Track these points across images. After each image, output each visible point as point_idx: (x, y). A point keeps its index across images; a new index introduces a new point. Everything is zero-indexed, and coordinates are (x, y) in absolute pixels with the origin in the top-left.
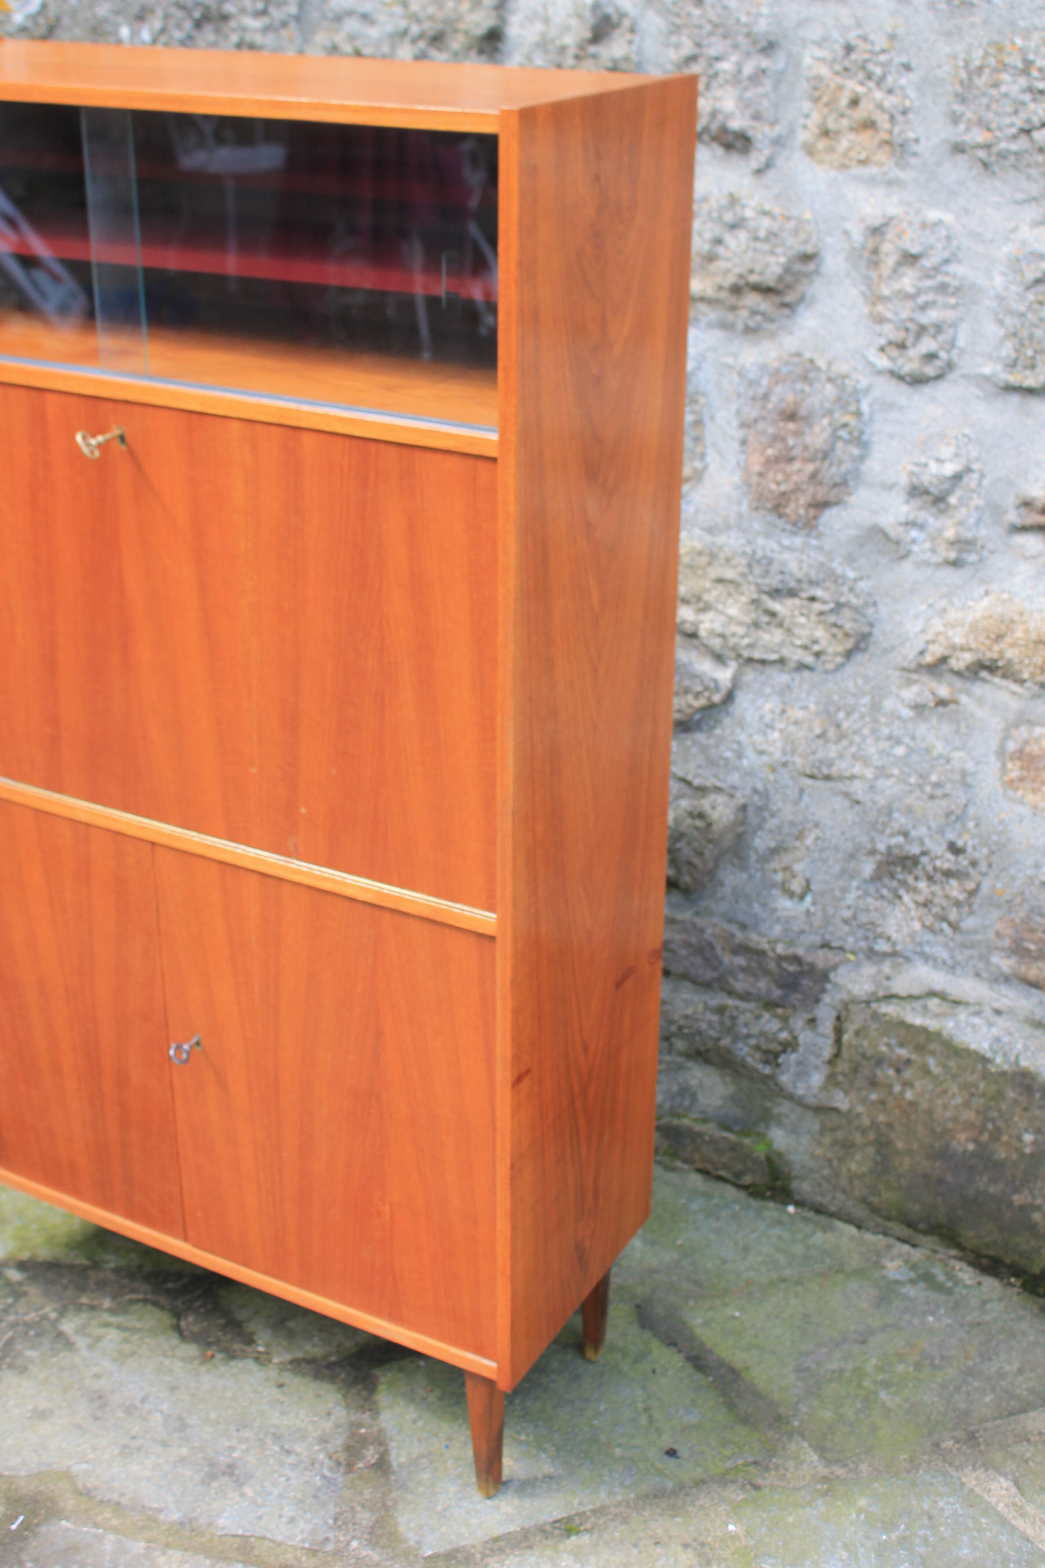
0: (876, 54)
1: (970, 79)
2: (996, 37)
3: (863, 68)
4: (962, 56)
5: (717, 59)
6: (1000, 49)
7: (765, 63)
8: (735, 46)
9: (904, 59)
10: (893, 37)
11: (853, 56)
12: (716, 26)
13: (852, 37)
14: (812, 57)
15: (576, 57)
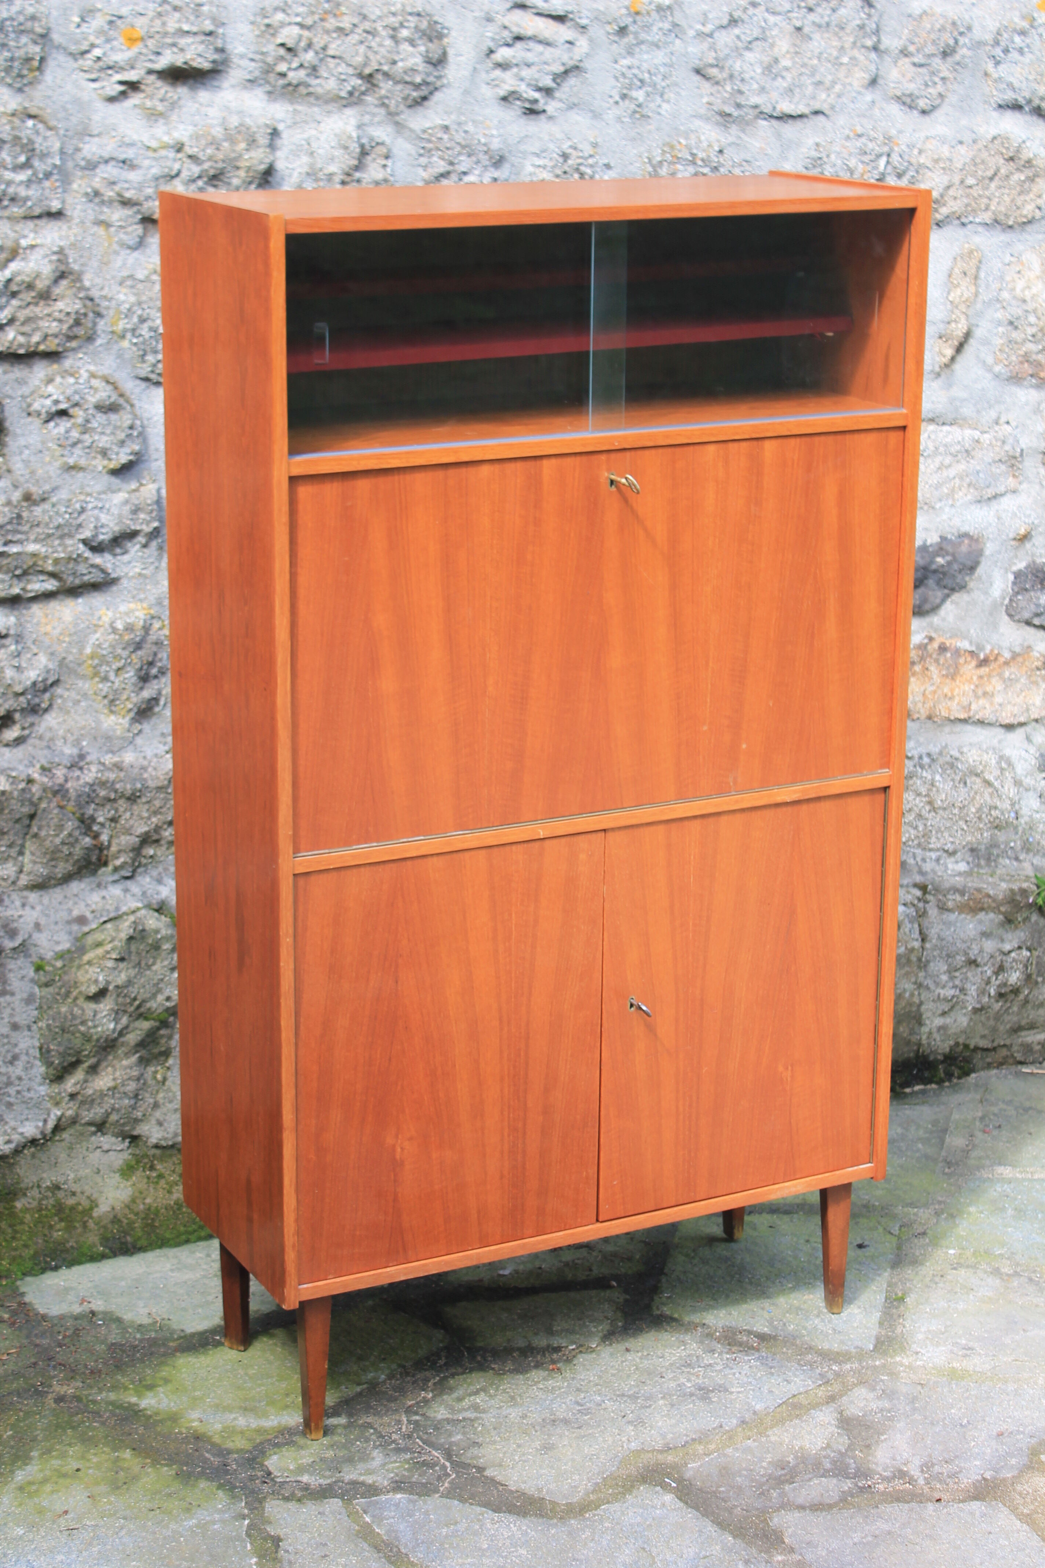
0: (586, 159)
1: (655, 171)
2: (668, 140)
3: (577, 170)
4: (645, 155)
5: (465, 173)
6: (672, 147)
7: (496, 174)
8: (478, 162)
9: (606, 161)
10: (595, 145)
11: (570, 162)
12: (463, 147)
13: (565, 147)
14: (533, 165)
15: (343, 183)
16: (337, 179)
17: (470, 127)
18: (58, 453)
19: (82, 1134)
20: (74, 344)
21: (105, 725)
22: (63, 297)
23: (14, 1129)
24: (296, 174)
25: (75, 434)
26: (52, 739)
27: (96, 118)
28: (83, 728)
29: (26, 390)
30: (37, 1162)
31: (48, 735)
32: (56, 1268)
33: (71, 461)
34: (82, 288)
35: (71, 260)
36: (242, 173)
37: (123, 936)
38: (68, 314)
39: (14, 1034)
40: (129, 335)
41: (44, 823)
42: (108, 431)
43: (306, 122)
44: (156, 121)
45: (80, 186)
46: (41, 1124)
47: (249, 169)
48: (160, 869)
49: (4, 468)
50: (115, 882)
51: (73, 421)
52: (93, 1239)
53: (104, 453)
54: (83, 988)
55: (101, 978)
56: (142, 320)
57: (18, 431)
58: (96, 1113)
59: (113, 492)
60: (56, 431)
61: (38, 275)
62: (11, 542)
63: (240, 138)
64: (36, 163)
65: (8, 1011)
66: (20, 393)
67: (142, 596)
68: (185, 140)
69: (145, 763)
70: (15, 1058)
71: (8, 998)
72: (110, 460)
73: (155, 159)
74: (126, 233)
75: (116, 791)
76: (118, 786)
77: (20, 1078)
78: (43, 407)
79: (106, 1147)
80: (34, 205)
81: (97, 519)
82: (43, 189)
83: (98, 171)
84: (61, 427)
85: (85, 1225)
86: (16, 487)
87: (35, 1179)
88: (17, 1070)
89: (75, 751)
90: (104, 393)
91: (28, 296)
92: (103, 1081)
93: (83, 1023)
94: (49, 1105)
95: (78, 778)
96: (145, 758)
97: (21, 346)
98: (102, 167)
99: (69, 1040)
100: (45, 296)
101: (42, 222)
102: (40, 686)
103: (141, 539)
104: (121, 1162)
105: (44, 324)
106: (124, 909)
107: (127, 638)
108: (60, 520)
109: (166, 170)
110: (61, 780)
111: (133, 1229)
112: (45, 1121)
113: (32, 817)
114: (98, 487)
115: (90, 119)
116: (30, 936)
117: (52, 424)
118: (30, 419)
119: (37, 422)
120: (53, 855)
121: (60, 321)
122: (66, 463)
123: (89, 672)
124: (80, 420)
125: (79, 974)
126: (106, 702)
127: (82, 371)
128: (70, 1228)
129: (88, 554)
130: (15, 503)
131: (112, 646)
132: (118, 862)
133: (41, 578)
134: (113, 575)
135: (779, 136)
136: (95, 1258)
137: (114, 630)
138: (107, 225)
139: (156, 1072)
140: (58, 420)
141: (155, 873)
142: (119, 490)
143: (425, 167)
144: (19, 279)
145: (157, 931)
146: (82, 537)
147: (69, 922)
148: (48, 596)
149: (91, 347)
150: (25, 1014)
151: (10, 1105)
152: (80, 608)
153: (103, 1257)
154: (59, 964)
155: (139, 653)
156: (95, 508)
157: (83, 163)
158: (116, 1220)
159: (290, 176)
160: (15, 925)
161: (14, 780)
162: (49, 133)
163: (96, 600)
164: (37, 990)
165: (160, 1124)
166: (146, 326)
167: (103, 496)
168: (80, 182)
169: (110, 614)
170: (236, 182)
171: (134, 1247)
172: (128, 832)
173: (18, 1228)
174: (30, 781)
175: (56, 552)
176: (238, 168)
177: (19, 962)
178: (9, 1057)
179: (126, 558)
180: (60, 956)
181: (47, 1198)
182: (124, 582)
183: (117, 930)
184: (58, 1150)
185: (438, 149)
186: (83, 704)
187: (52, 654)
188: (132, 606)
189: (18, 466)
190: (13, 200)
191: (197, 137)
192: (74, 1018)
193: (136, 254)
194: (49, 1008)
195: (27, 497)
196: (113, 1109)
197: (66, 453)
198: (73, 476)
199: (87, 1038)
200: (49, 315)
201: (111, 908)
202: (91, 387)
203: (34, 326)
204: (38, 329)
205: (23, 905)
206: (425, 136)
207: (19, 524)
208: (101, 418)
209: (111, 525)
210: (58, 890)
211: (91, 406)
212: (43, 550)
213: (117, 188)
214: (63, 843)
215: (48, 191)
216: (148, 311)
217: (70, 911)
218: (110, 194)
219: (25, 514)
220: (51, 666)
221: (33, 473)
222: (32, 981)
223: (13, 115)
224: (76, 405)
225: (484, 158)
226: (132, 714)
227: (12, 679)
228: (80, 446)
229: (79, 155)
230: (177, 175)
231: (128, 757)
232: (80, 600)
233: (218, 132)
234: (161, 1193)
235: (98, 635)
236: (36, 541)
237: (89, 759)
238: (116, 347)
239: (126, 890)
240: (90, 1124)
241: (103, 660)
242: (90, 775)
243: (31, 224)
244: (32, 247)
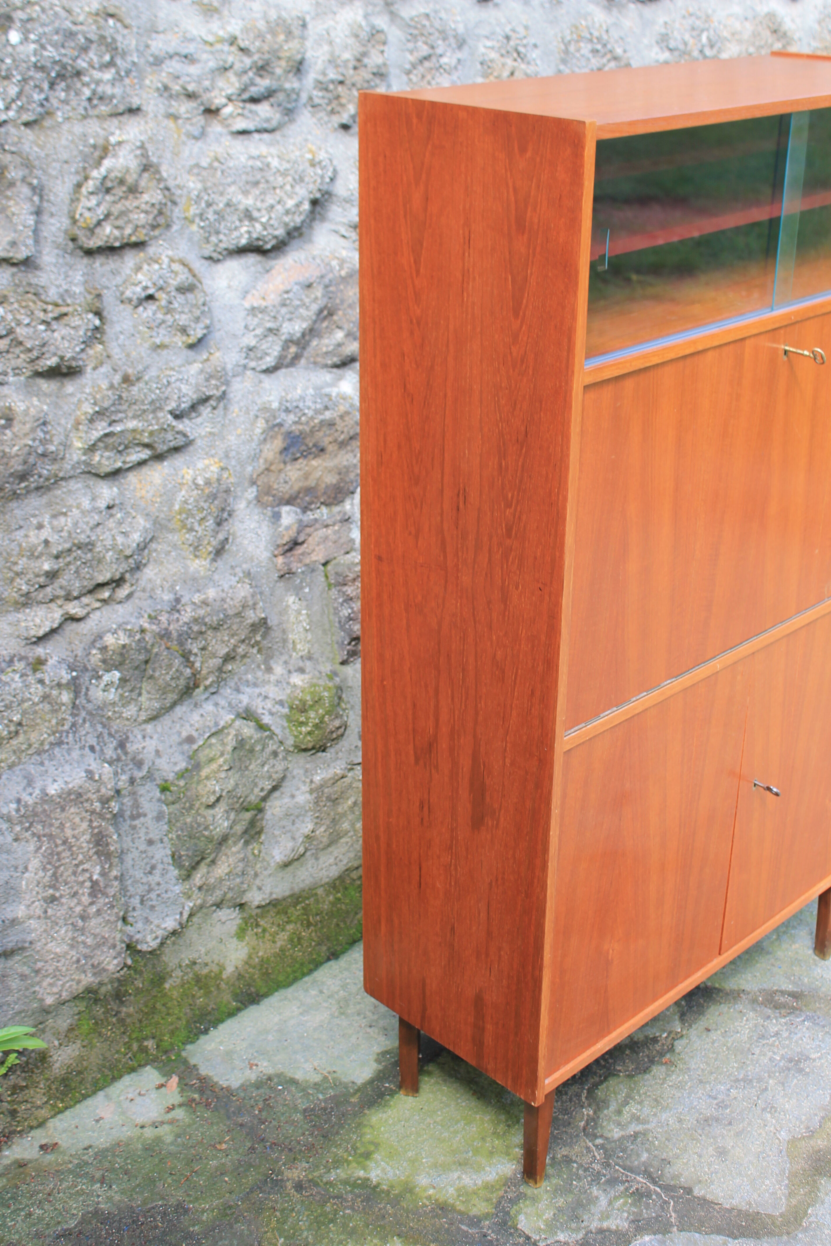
0: (521, 40)
1: (567, 48)
2: (574, 22)
3: (515, 50)
4: (560, 35)
5: (441, 56)
6: (576, 28)
7: (460, 56)
8: (449, 45)
9: (534, 41)
10: (526, 28)
11: (511, 43)
12: (440, 32)
13: (508, 29)
14: (485, 47)
15: (355, 68)
16: (351, 65)
17: (443, 15)
18: (147, 335)
19: (206, 915)
20: (156, 232)
21: (192, 569)
22: (147, 189)
23: (158, 926)
24: (320, 62)
25: (160, 316)
26: (153, 590)
27: (161, 15)
28: (174, 575)
29: (119, 280)
30: (176, 947)
31: (149, 586)
32: (206, 1032)
33: (158, 341)
34: (160, 180)
35: (150, 154)
36: (283, 63)
37: (229, 748)
38: (153, 205)
39: (151, 849)
40: (197, 220)
41: (157, 665)
42: (186, 310)
43: (325, 13)
44: (212, 16)
45: (152, 81)
46: (178, 917)
47: (289, 59)
48: (236, 679)
49: (105, 354)
50: (207, 699)
51: (157, 303)
52: (227, 999)
53: (184, 330)
54: (204, 800)
55: (217, 788)
56: (209, 205)
57: (115, 319)
58: (218, 894)
59: (190, 363)
60: (145, 315)
61: (128, 170)
62: (114, 421)
63: (279, 30)
64: (119, 61)
65: (144, 830)
66: (114, 283)
67: (213, 452)
68: (238, 33)
69: (224, 595)
70: (153, 867)
71: (142, 819)
72: (188, 335)
73: (212, 53)
74: (192, 125)
75: (206, 624)
76: (207, 620)
77: (159, 884)
78: (134, 293)
79: (224, 919)
80: (119, 102)
81: (180, 390)
82: (124, 86)
83: (164, 66)
84: (148, 311)
85: (218, 987)
86: (115, 370)
87: (176, 961)
88: (156, 877)
89: (171, 597)
90: (183, 277)
91: (119, 191)
92: (221, 870)
93: (206, 828)
94: (183, 900)
95: (178, 620)
96: (223, 591)
97: (116, 239)
98: (168, 62)
99: (196, 845)
100: (134, 190)
101: (124, 119)
102: (142, 545)
103: (213, 402)
104: (235, 928)
105: (134, 216)
106: (222, 723)
107: (207, 491)
108: (153, 396)
109: (221, 63)
110: (165, 625)
111: (254, 981)
112: (181, 913)
113: (147, 662)
114: (179, 362)
115: (156, 17)
116: (153, 763)
117: (141, 309)
118: (122, 307)
119: (129, 308)
120: (164, 691)
121: (146, 212)
122: (154, 343)
123: (178, 525)
124: (163, 303)
125: (200, 788)
126: (191, 549)
127: (163, 257)
128: (208, 993)
129: (174, 423)
130: (116, 385)
131: (196, 501)
132: (208, 683)
133: (138, 449)
134: (191, 438)
135: (641, 16)
136: (231, 1014)
137: (197, 486)
138: (175, 117)
139: (253, 849)
140: (145, 304)
141: (232, 684)
142: (195, 361)
143: (411, 52)
144: (112, 175)
145: (251, 738)
146: (169, 408)
147: (180, 744)
148: (142, 463)
149: (169, 234)
150: (157, 830)
151: (152, 907)
152: (166, 471)
153: (239, 1010)
154: (182, 783)
155: (216, 502)
156: (177, 380)
157: (151, 59)
158: (240, 977)
159: (316, 63)
160: (141, 756)
161: (130, 633)
162: (126, 32)
163: (178, 460)
164: (165, 808)
165: (260, 889)
166: (211, 210)
167: (183, 369)
168: (150, 77)
169: (191, 472)
170: (278, 71)
171: (258, 995)
172: (214, 655)
173: (169, 1005)
174: (143, 631)
175: (152, 425)
176: (279, 58)
177: (147, 787)
178: (148, 869)
179: (199, 420)
180: (181, 775)
181: (187, 973)
182: (199, 442)
183: (224, 744)
184: (191, 934)
185: (422, 35)
186: (173, 554)
187: (147, 515)
188: (207, 462)
189: (116, 352)
190: (101, 98)
191: (246, 30)
192: (199, 825)
193: (199, 144)
194: (177, 821)
195: (126, 379)
196: (229, 889)
197: (154, 334)
198: (159, 355)
199: (210, 839)
200: (138, 208)
201: (212, 724)
202: (172, 271)
203: (126, 219)
204: (129, 221)
205: (144, 737)
206: (413, 24)
207: (120, 404)
208: (181, 298)
209: (190, 394)
210: (166, 717)
211: (173, 289)
212: (140, 424)
213: (180, 82)
214: (172, 679)
215: (128, 88)
216: (213, 196)
217: (179, 733)
218: (176, 88)
219: (124, 395)
220: (148, 526)
221: (128, 355)
222: (159, 800)
223: (97, 14)
224: (161, 289)
225: (452, 41)
226: (212, 556)
227: (123, 545)
228: (163, 326)
229: (149, 52)
230: (231, 67)
231: (211, 593)
232: (165, 463)
233: (261, 25)
234: (268, 945)
235: (183, 493)
236: (135, 417)
237: (183, 601)
238: (187, 232)
239: (216, 705)
240: (212, 905)
241: (189, 514)
242: (187, 615)
243: (115, 121)
244: (120, 143)
